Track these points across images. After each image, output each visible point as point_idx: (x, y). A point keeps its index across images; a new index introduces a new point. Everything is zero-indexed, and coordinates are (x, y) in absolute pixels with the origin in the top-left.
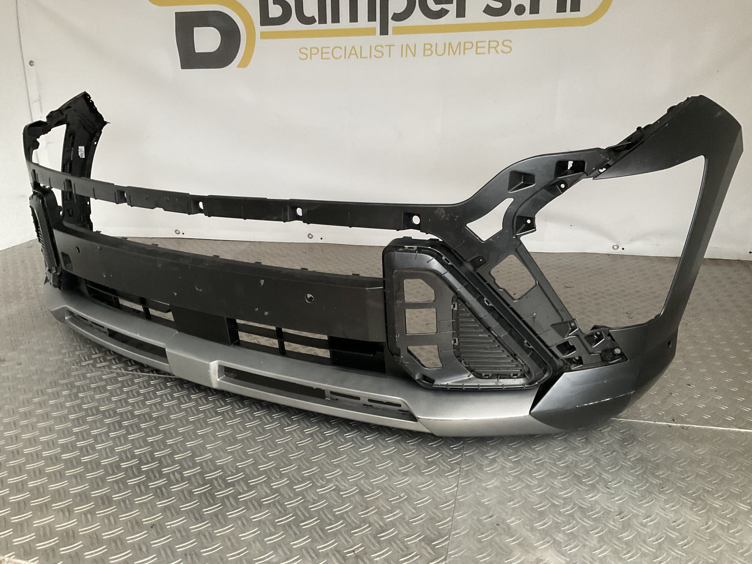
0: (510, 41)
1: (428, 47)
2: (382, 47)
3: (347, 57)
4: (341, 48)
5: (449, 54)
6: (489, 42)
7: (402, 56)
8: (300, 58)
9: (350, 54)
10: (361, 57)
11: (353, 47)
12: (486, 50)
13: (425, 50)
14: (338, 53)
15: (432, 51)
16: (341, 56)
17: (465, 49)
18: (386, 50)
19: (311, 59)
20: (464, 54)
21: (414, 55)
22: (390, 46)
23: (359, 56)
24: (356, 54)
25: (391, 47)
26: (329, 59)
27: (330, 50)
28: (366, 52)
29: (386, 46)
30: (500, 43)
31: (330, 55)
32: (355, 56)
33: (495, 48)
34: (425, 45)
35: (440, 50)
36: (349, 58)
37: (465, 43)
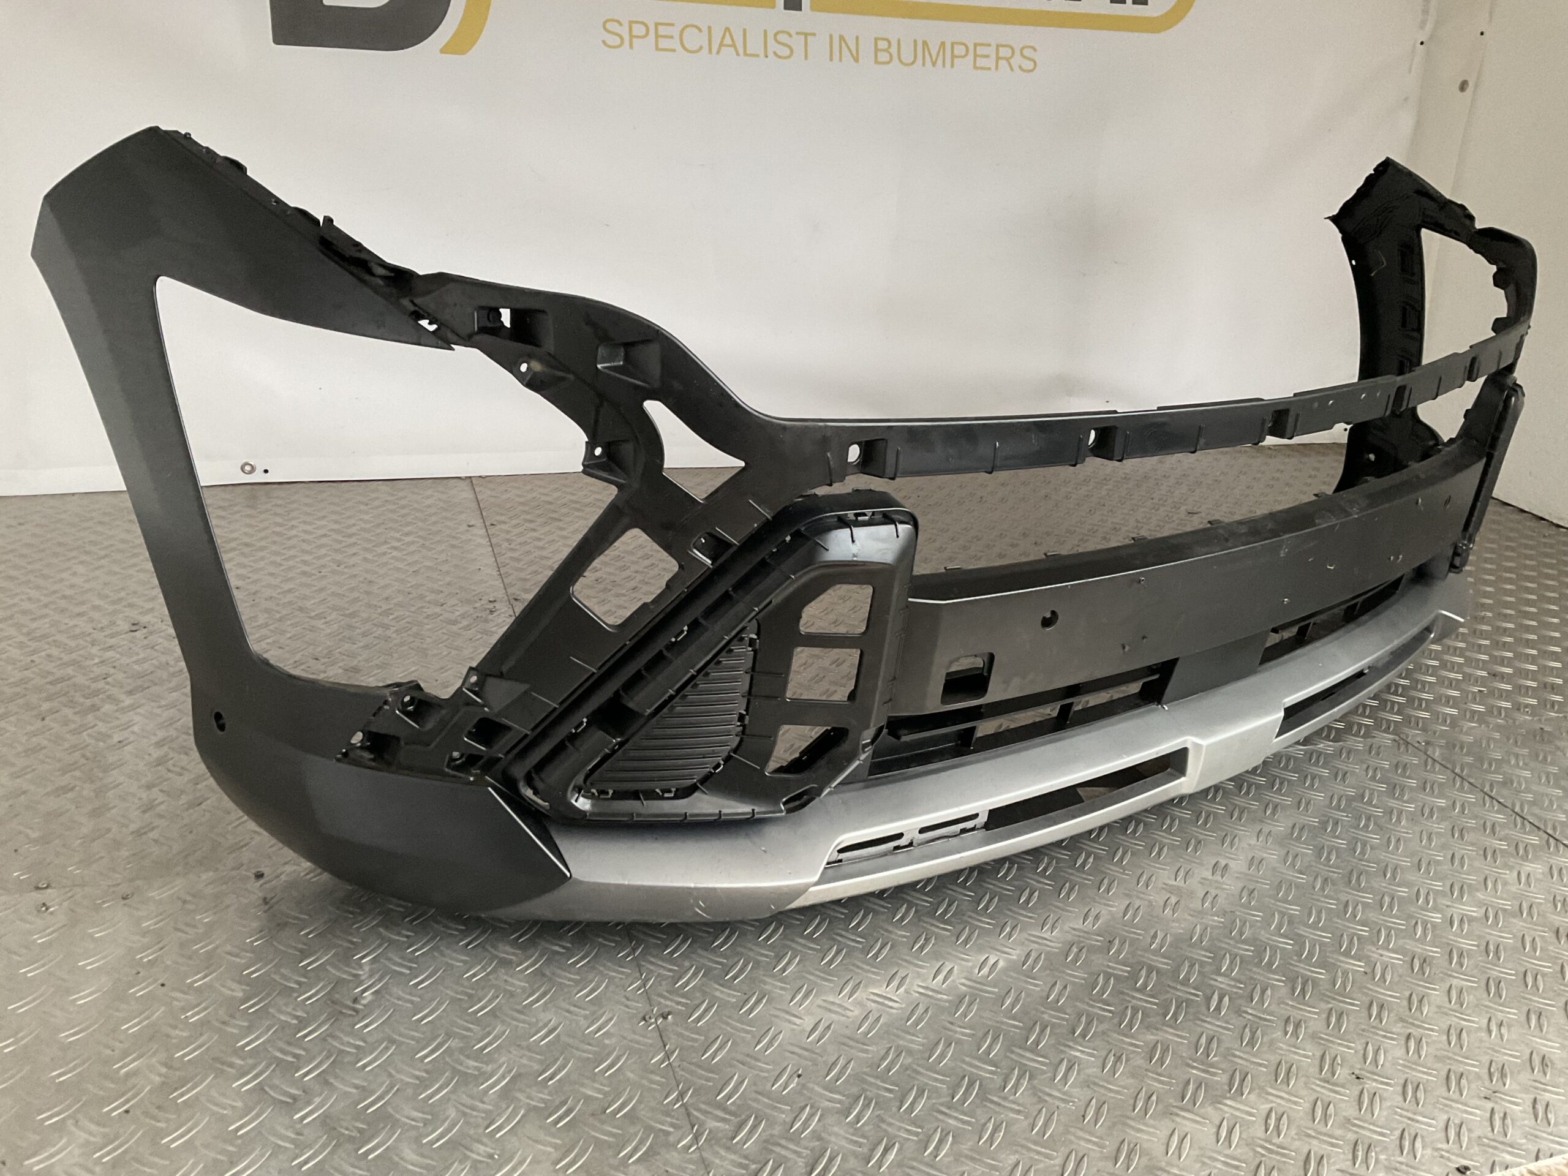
0: (1035, 50)
1: (882, 45)
2: (790, 36)
3: (714, 50)
4: (700, 30)
5: (924, 64)
6: (998, 46)
7: (831, 60)
8: (604, 42)
9: (721, 45)
10: (745, 54)
11: (727, 29)
12: (991, 63)
13: (877, 50)
14: (693, 39)
15: (891, 56)
16: (701, 48)
17: (953, 57)
18: (797, 43)
19: (631, 46)
20: (952, 66)
21: (856, 60)
22: (806, 35)
23: (741, 51)
24: (734, 45)
25: (809, 38)
26: (674, 50)
27: (675, 32)
28: (755, 44)
29: (797, 33)
30: (1017, 52)
31: (675, 44)
32: (732, 49)
33: (1008, 60)
34: (876, 40)
35: (907, 55)
36: (718, 52)
37: (952, 45)
